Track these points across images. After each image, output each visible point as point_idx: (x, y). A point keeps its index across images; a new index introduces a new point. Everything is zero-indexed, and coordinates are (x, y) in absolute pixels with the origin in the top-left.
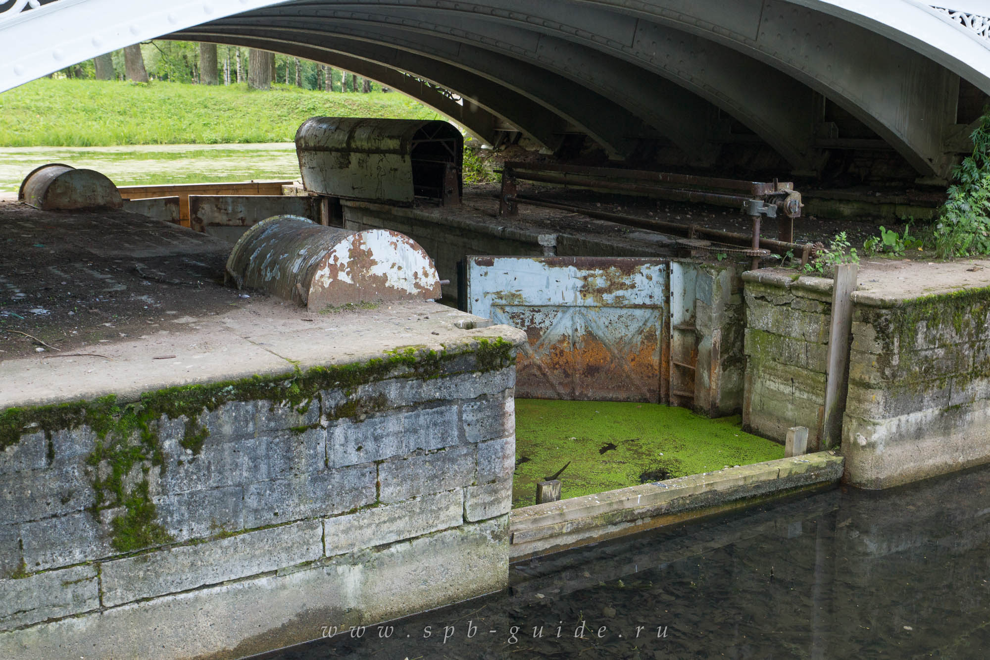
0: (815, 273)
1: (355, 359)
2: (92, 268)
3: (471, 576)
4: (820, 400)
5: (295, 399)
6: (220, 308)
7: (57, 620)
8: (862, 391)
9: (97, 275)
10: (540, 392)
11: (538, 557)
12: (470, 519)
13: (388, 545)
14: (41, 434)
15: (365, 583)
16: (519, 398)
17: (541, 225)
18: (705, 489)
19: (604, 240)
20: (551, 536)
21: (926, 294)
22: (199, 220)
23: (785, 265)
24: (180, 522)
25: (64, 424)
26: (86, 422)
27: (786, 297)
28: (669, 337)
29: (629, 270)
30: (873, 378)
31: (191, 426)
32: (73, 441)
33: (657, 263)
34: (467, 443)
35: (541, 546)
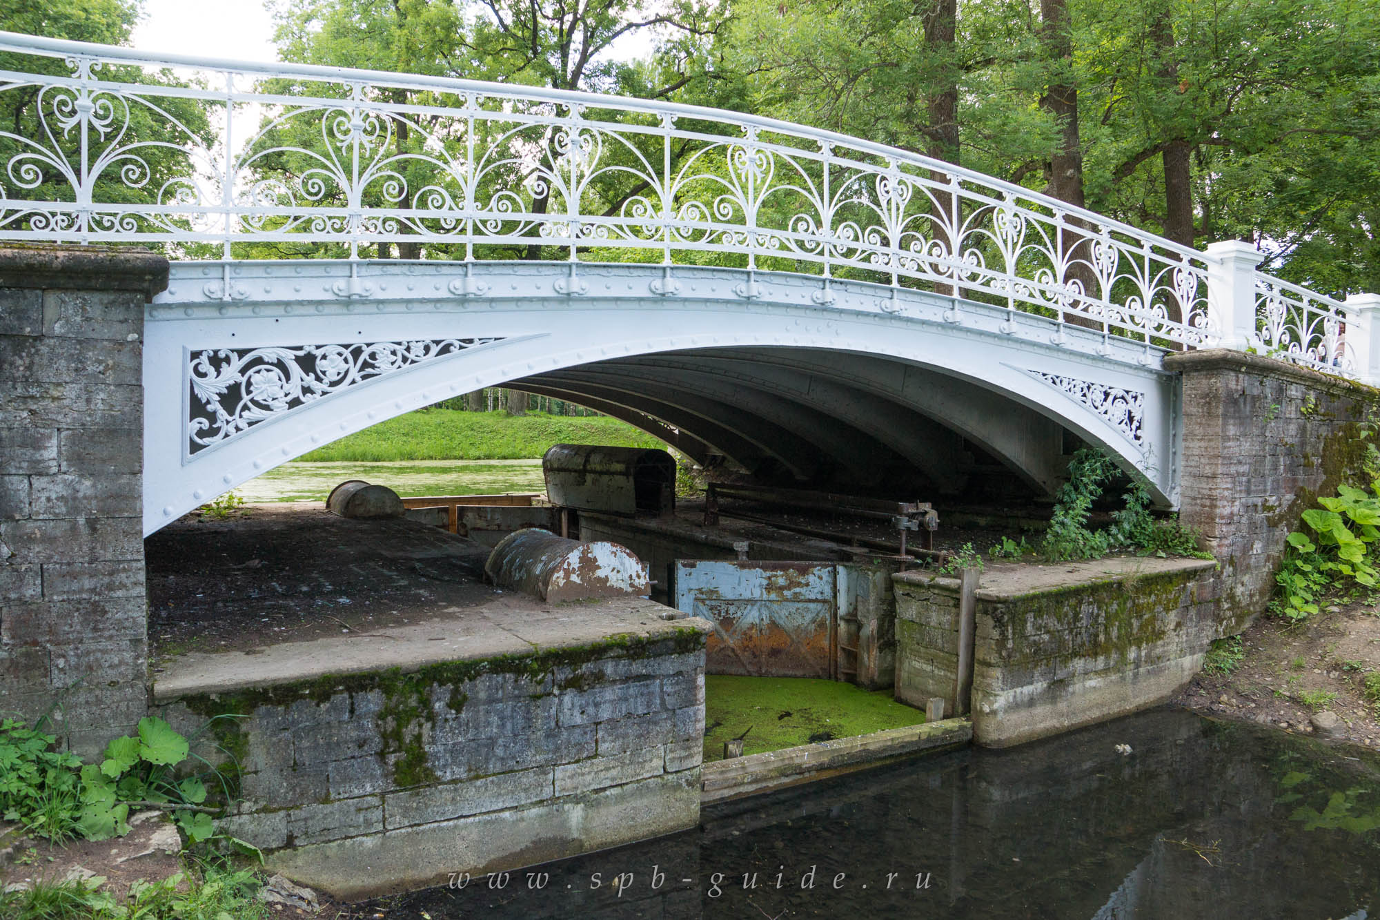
0: (948, 575)
1: (580, 643)
2: (382, 566)
3: (670, 815)
4: (953, 677)
5: (534, 673)
6: (480, 600)
7: (352, 837)
8: (985, 669)
9: (386, 572)
10: (733, 670)
11: (724, 802)
12: (669, 770)
13: (604, 789)
14: (346, 695)
15: (585, 818)
16: (708, 674)
17: (738, 534)
18: (859, 748)
19: (786, 547)
20: (735, 785)
21: (1032, 592)
22: (464, 526)
23: (926, 568)
24: (445, 766)
25: (363, 688)
26: (379, 686)
27: (925, 594)
28: (835, 626)
29: (804, 571)
30: (993, 659)
31: (456, 692)
32: (368, 701)
33: (827, 566)
34: (667, 710)
35: (727, 793)
